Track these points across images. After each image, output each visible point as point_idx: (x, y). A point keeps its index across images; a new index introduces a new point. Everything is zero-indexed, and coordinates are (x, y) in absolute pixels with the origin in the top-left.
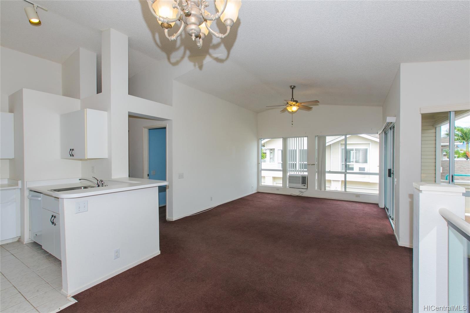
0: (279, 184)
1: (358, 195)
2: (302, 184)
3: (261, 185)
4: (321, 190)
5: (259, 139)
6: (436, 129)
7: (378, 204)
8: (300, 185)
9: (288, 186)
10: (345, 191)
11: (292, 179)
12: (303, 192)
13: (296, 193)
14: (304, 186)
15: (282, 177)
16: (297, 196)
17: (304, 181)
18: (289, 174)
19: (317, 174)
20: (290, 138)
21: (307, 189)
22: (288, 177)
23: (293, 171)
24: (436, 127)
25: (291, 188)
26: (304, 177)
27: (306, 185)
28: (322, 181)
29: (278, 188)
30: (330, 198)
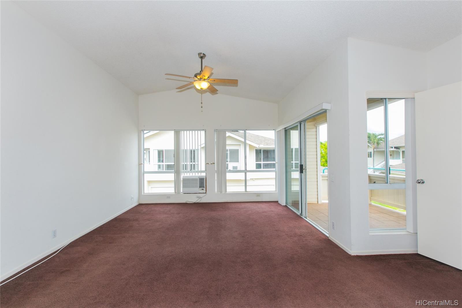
0: (170, 189)
1: (258, 194)
2: (200, 187)
3: (144, 193)
4: (221, 192)
5: (140, 132)
6: (316, 128)
7: (278, 201)
8: (198, 190)
9: (182, 191)
10: (246, 191)
11: (187, 182)
12: (201, 198)
13: (193, 199)
14: (202, 189)
15: (173, 179)
16: (194, 203)
17: (202, 184)
18: (183, 176)
19: (216, 174)
20: (184, 130)
21: (206, 193)
22: (182, 179)
23: (188, 173)
24: (316, 127)
25: (186, 193)
26: (201, 179)
27: (205, 189)
28: (223, 182)
29: (168, 196)
30: (232, 202)
